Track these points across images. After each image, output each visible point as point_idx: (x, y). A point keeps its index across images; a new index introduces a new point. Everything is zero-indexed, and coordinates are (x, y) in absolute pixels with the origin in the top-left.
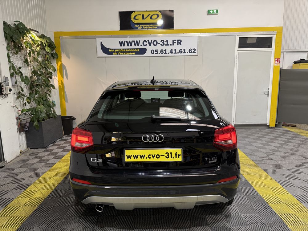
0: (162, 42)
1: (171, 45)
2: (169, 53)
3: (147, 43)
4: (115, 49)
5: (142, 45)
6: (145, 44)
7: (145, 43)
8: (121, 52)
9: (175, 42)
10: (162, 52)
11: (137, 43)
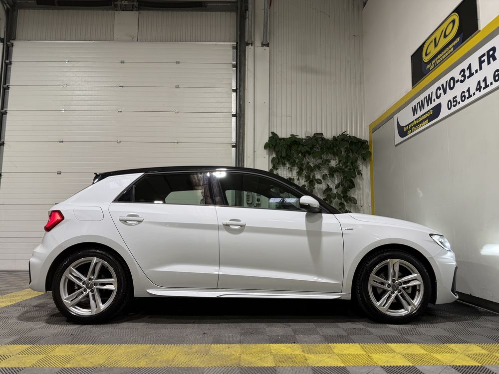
0: (462, 73)
1: (476, 71)
2: (474, 94)
3: (442, 91)
4: (408, 125)
5: (436, 99)
6: (438, 95)
7: (439, 92)
8: (415, 126)
9: (482, 59)
10: (463, 97)
11: (429, 100)
